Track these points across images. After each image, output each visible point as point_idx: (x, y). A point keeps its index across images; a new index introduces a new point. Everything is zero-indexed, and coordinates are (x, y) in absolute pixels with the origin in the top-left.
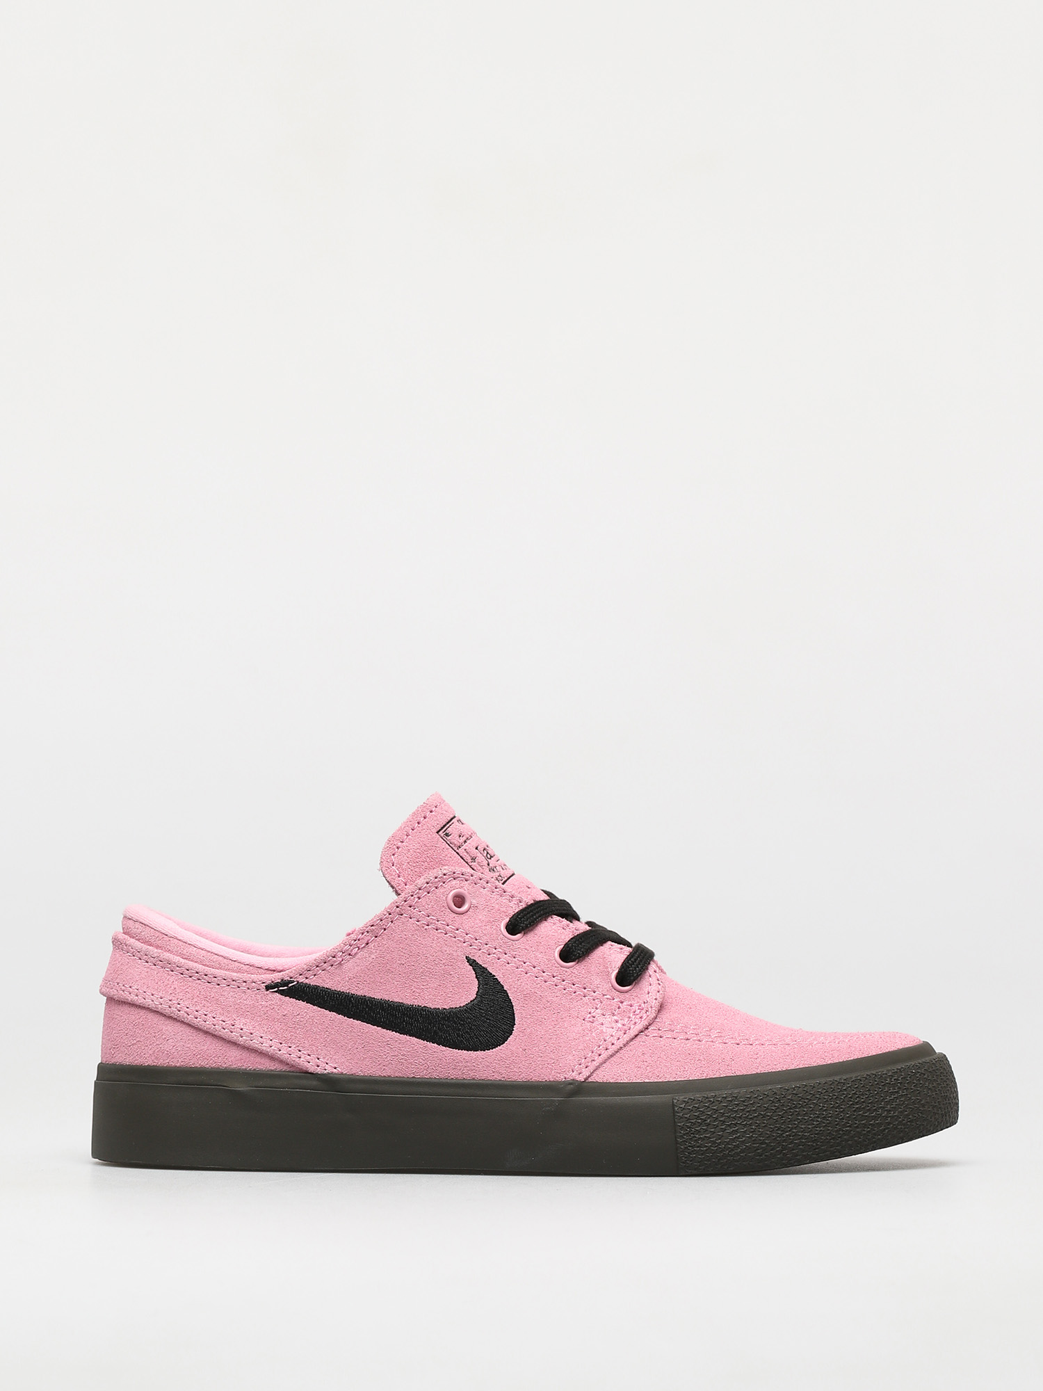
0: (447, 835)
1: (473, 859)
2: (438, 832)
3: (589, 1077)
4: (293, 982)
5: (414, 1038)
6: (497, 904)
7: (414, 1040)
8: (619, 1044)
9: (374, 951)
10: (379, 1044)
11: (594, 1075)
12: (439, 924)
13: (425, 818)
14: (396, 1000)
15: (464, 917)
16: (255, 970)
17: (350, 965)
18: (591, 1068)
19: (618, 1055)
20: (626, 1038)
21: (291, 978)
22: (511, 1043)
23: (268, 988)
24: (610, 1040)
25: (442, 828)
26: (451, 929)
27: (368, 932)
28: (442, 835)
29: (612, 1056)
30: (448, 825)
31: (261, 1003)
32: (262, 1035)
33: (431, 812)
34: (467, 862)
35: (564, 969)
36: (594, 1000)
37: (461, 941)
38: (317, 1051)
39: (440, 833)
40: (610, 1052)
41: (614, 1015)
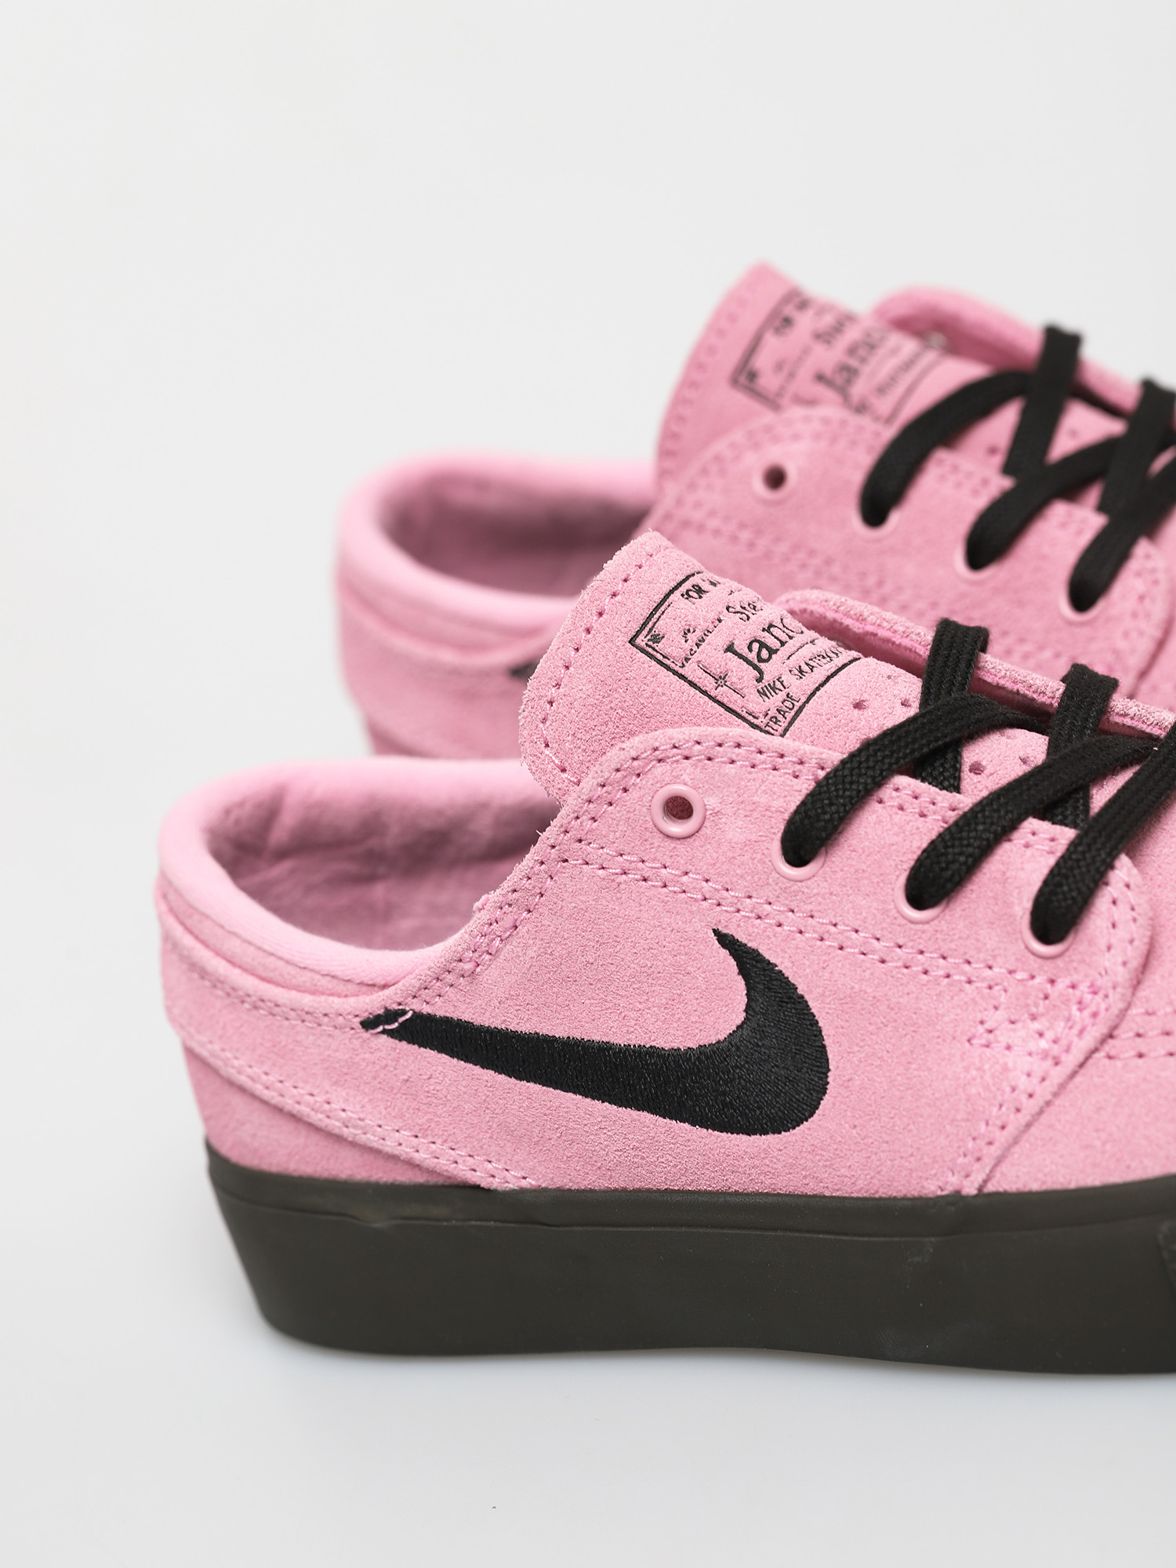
0: (657, 639)
1: (721, 679)
2: (632, 641)
3: (985, 1182)
4: (404, 1012)
5: (645, 1113)
6: (765, 792)
7: (646, 1117)
8: (1044, 1092)
9: (531, 942)
10: (586, 1128)
11: (998, 1175)
12: (645, 869)
13: (601, 614)
14: (597, 1038)
15: (696, 842)
16: (341, 988)
17: (491, 974)
18: (988, 1163)
19: (1044, 1119)
20: (1058, 1075)
21: (400, 1004)
22: (827, 1112)
23: (369, 1024)
24: (1023, 1082)
25: (644, 625)
26: (672, 877)
27: (510, 905)
28: (643, 644)
29: (1028, 1125)
30: (658, 614)
31: (362, 1056)
32: (380, 1123)
33: (614, 595)
34: (705, 693)
35: (919, 927)
36: (990, 988)
37: (696, 900)
38: (481, 1147)
39: (639, 641)
40: (1023, 1118)
41: (1034, 1018)
